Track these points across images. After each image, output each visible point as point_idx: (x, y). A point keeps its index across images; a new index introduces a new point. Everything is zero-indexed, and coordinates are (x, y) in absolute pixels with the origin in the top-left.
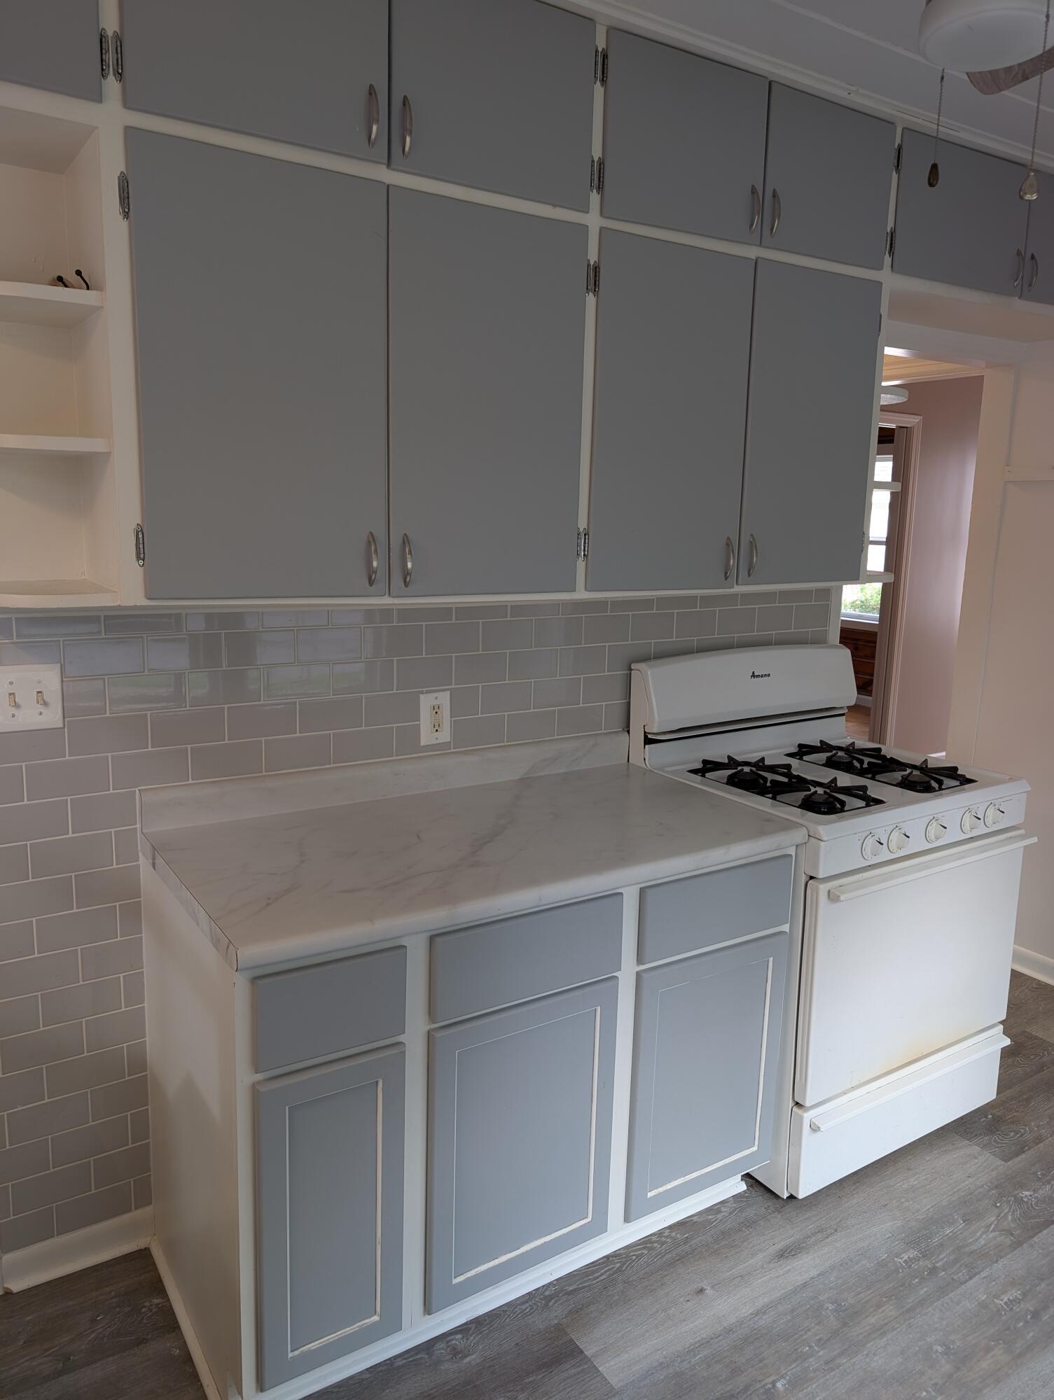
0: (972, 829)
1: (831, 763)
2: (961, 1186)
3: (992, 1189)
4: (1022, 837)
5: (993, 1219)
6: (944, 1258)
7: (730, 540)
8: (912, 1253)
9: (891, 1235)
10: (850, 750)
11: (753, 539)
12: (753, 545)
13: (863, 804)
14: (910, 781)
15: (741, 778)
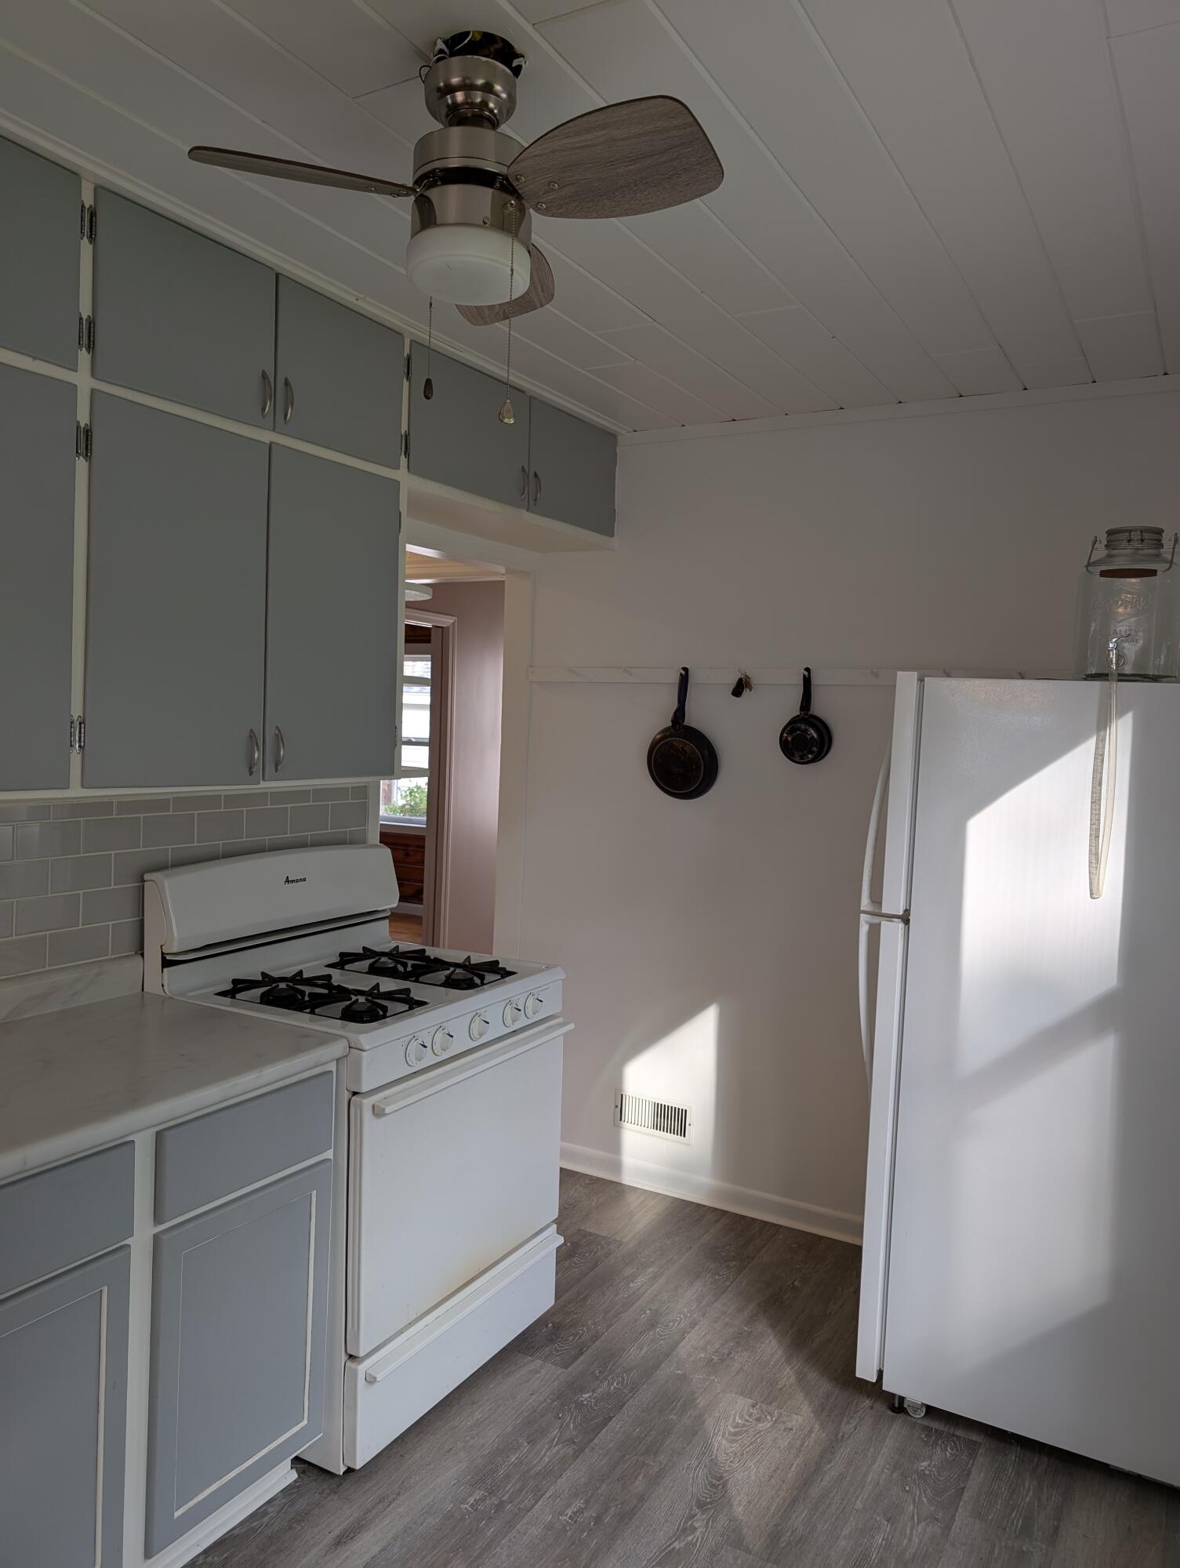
0: (514, 1021)
1: (374, 970)
2: (525, 1406)
3: (555, 1401)
4: (562, 1025)
5: (555, 1432)
6: (510, 1488)
7: (254, 733)
8: (478, 1494)
9: (456, 1481)
10: (394, 954)
11: (280, 732)
12: (279, 738)
13: (406, 1007)
14: (454, 980)
15: (276, 995)
